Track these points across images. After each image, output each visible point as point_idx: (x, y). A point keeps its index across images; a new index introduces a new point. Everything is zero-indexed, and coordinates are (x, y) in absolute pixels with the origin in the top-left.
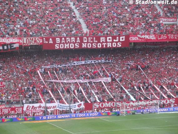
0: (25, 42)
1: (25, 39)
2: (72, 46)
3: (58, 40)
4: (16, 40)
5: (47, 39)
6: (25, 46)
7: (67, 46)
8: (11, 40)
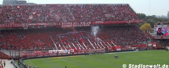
0: (49, 24)
1: (49, 23)
2: (69, 26)
3: (63, 24)
4: (45, 24)
5: (58, 23)
6: (49, 26)
7: (67, 26)
8: (43, 24)
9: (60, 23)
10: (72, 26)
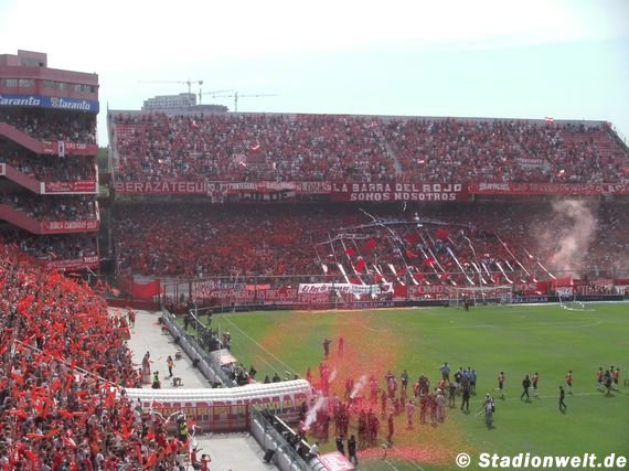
0: (305, 189)
1: (305, 184)
2: (378, 197)
3: (356, 187)
4: (290, 186)
5: (340, 186)
6: (305, 195)
7: (370, 197)
8: (285, 185)
9: (345, 186)
10: (392, 197)
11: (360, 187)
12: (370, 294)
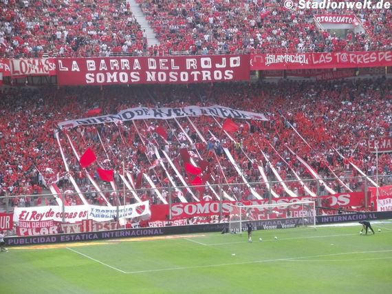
0: (17, 68)
2: (123, 78)
3: (91, 64)
6: (16, 79)
7: (112, 78)
9: (74, 63)
10: (143, 76)
11: (98, 65)
12: (116, 219)
